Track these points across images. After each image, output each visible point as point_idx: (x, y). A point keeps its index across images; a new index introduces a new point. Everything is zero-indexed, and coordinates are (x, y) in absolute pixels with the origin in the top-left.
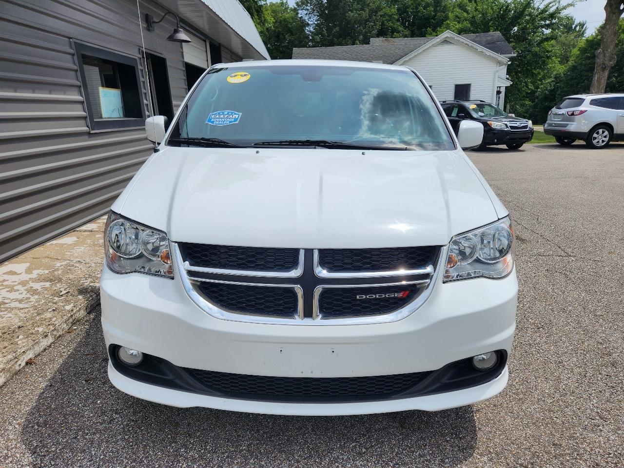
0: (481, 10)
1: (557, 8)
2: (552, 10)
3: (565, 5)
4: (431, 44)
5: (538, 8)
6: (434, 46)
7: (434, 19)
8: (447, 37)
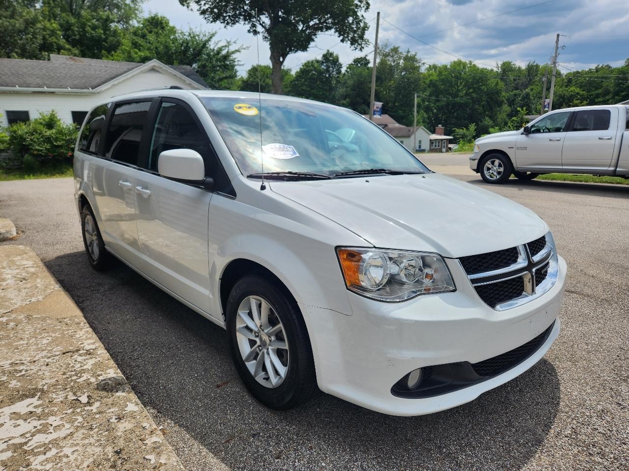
0: (164, 42)
1: (228, 52)
2: (224, 52)
3: (233, 50)
4: (139, 71)
5: (214, 50)
6: (142, 72)
7: (106, 43)
8: (154, 66)
